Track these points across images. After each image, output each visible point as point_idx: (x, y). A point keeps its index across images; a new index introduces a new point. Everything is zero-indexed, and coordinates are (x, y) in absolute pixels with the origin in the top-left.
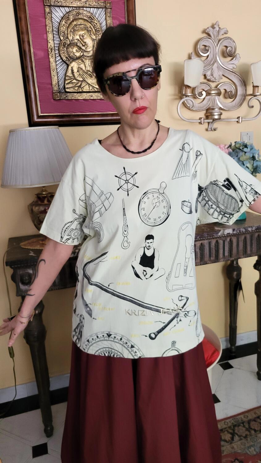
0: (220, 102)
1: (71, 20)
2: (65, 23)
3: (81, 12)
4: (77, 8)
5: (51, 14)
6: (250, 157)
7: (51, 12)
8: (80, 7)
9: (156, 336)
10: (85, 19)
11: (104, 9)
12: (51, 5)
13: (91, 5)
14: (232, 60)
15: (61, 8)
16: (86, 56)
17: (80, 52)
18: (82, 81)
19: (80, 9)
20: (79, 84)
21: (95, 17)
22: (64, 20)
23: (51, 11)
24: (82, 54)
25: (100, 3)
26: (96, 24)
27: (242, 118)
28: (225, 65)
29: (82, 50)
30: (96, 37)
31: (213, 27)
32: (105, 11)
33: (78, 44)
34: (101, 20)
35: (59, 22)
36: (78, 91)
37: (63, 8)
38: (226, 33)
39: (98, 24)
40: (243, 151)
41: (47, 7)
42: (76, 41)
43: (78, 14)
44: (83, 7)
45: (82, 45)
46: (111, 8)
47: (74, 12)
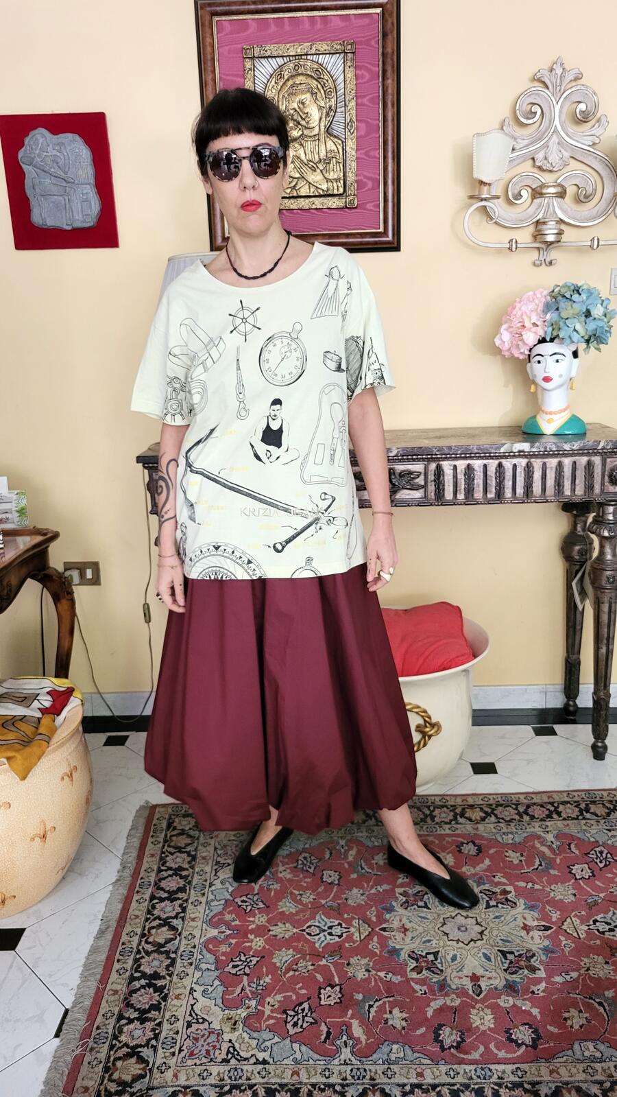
0: (560, 209)
1: (286, 77)
2: (276, 83)
3: (302, 63)
4: (297, 57)
5: (254, 70)
6: (581, 310)
7: (254, 68)
8: (301, 55)
9: (283, 547)
10: (308, 75)
11: (342, 55)
12: (254, 56)
13: (319, 51)
14: (593, 129)
15: (270, 59)
16: (306, 136)
17: (298, 129)
18: (298, 178)
19: (301, 59)
20: (294, 183)
21: (326, 70)
22: (274, 79)
23: (254, 66)
24: (300, 133)
25: (335, 46)
26: (327, 80)
27: (598, 239)
28: (577, 139)
29: (300, 127)
30: (326, 104)
31: (551, 70)
32: (344, 57)
33: (295, 117)
34: (337, 74)
35: (266, 82)
36: (291, 195)
37: (274, 59)
38: (576, 79)
39: (329, 81)
40: (571, 300)
41: (247, 60)
42: (292, 112)
43: (297, 68)
44: (307, 55)
45: (301, 118)
46: (353, 53)
47: (291, 65)
